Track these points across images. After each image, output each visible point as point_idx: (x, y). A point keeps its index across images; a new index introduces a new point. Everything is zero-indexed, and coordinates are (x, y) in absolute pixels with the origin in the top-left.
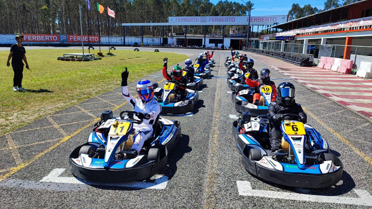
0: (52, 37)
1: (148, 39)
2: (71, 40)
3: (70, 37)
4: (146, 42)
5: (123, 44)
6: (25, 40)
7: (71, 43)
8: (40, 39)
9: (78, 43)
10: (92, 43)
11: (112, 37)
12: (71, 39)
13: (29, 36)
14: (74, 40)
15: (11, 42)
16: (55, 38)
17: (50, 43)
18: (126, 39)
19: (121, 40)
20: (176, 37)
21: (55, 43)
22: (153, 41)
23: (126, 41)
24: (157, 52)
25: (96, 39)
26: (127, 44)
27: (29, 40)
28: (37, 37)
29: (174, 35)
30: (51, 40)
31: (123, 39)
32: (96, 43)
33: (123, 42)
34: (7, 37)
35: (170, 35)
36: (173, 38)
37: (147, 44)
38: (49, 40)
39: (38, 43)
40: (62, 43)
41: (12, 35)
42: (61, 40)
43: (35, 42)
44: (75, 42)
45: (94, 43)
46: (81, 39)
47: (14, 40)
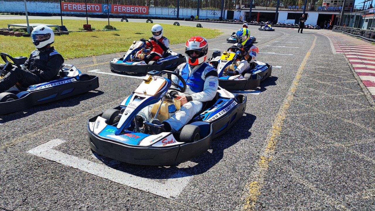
0: (94, 7)
1: (208, 11)
2: (115, 11)
3: (115, 7)
4: (206, 16)
5: (176, 17)
6: (65, 9)
7: (115, 14)
8: (81, 8)
9: (123, 14)
10: (139, 15)
11: (163, 9)
12: (115, 9)
13: (69, 5)
14: (119, 11)
15: (50, 11)
16: (97, 8)
17: (91, 13)
18: (181, 11)
19: (174, 12)
20: (244, 9)
21: (98, 13)
22: (214, 14)
23: (180, 14)
24: (199, 28)
25: (144, 10)
26: (182, 17)
27: (69, 9)
28: (78, 6)
29: (243, 7)
30: (93, 10)
31: (177, 11)
32: (144, 15)
33: (176, 14)
34: (46, 5)
35: (237, 7)
36: (240, 11)
37: (207, 18)
38: (90, 10)
39: (78, 13)
40: (104, 14)
41: (51, 3)
42: (104, 10)
43: (75, 12)
44: (120, 13)
45: (141, 15)
46: (126, 10)
47: (53, 9)
